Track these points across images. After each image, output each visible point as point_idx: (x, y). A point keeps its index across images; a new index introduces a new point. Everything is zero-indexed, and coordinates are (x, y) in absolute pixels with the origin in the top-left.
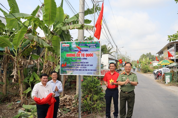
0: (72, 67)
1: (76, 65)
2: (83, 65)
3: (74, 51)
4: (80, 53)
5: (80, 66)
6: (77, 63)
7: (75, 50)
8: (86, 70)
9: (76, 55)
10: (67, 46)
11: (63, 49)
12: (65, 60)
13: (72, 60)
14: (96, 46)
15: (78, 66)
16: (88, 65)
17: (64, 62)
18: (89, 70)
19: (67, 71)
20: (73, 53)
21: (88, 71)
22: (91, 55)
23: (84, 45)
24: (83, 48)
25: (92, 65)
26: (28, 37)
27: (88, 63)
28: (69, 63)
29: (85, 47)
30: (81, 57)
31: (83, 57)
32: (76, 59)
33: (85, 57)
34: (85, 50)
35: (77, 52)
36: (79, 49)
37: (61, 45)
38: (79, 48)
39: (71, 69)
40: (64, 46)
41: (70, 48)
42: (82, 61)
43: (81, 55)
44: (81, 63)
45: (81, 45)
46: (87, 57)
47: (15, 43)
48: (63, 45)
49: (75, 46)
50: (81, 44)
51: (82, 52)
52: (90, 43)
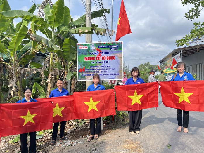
0: (91, 72)
1: (96, 70)
2: (104, 69)
3: (93, 53)
4: (100, 56)
5: (101, 70)
6: (97, 67)
7: (95, 53)
8: (108, 74)
9: (96, 58)
10: (85, 48)
11: (80, 52)
12: (83, 65)
13: (91, 64)
14: (118, 47)
15: (98, 71)
16: (110, 69)
17: (82, 66)
18: (111, 74)
19: (86, 77)
20: (92, 56)
21: (109, 76)
22: (113, 58)
23: (105, 47)
24: (104, 50)
25: (114, 69)
26: (35, 38)
27: (109, 66)
28: (88, 68)
29: (106, 49)
30: (101, 60)
31: (104, 60)
32: (96, 62)
33: (106, 60)
34: (105, 53)
35: (97, 55)
36: (98, 52)
37: (78, 48)
38: (98, 50)
39: (90, 74)
40: (82, 48)
41: (89, 50)
42: (103, 64)
43: (101, 58)
44: (102, 67)
45: (101, 47)
46: (108, 60)
47: (12, 48)
48: (80, 47)
49: (95, 48)
50: (101, 45)
51: (103, 55)
52: (111, 44)
